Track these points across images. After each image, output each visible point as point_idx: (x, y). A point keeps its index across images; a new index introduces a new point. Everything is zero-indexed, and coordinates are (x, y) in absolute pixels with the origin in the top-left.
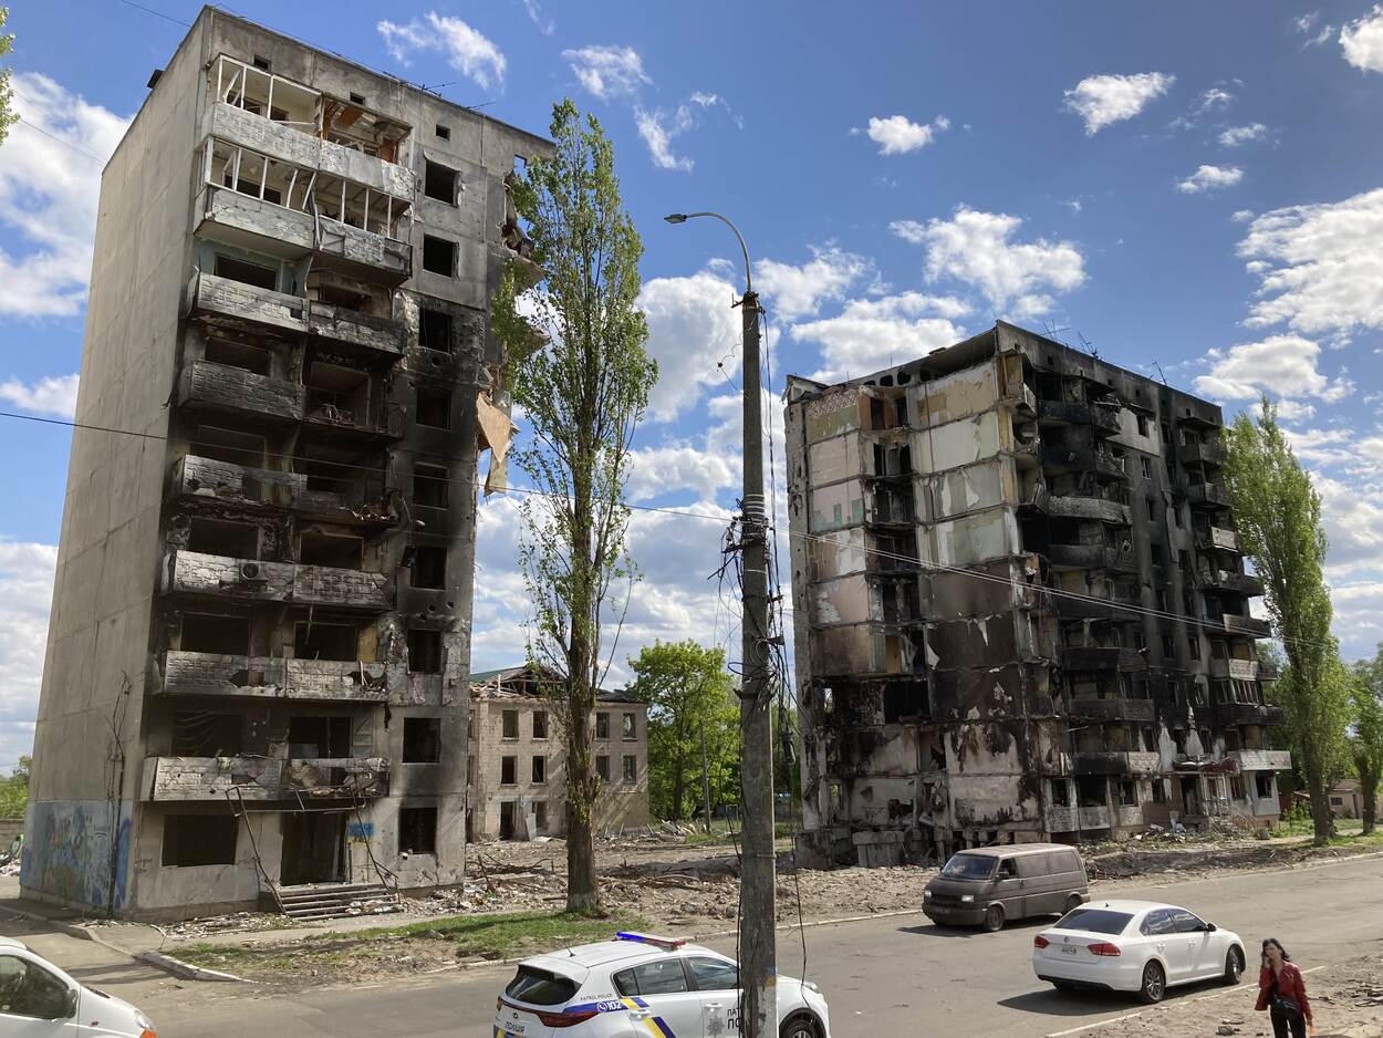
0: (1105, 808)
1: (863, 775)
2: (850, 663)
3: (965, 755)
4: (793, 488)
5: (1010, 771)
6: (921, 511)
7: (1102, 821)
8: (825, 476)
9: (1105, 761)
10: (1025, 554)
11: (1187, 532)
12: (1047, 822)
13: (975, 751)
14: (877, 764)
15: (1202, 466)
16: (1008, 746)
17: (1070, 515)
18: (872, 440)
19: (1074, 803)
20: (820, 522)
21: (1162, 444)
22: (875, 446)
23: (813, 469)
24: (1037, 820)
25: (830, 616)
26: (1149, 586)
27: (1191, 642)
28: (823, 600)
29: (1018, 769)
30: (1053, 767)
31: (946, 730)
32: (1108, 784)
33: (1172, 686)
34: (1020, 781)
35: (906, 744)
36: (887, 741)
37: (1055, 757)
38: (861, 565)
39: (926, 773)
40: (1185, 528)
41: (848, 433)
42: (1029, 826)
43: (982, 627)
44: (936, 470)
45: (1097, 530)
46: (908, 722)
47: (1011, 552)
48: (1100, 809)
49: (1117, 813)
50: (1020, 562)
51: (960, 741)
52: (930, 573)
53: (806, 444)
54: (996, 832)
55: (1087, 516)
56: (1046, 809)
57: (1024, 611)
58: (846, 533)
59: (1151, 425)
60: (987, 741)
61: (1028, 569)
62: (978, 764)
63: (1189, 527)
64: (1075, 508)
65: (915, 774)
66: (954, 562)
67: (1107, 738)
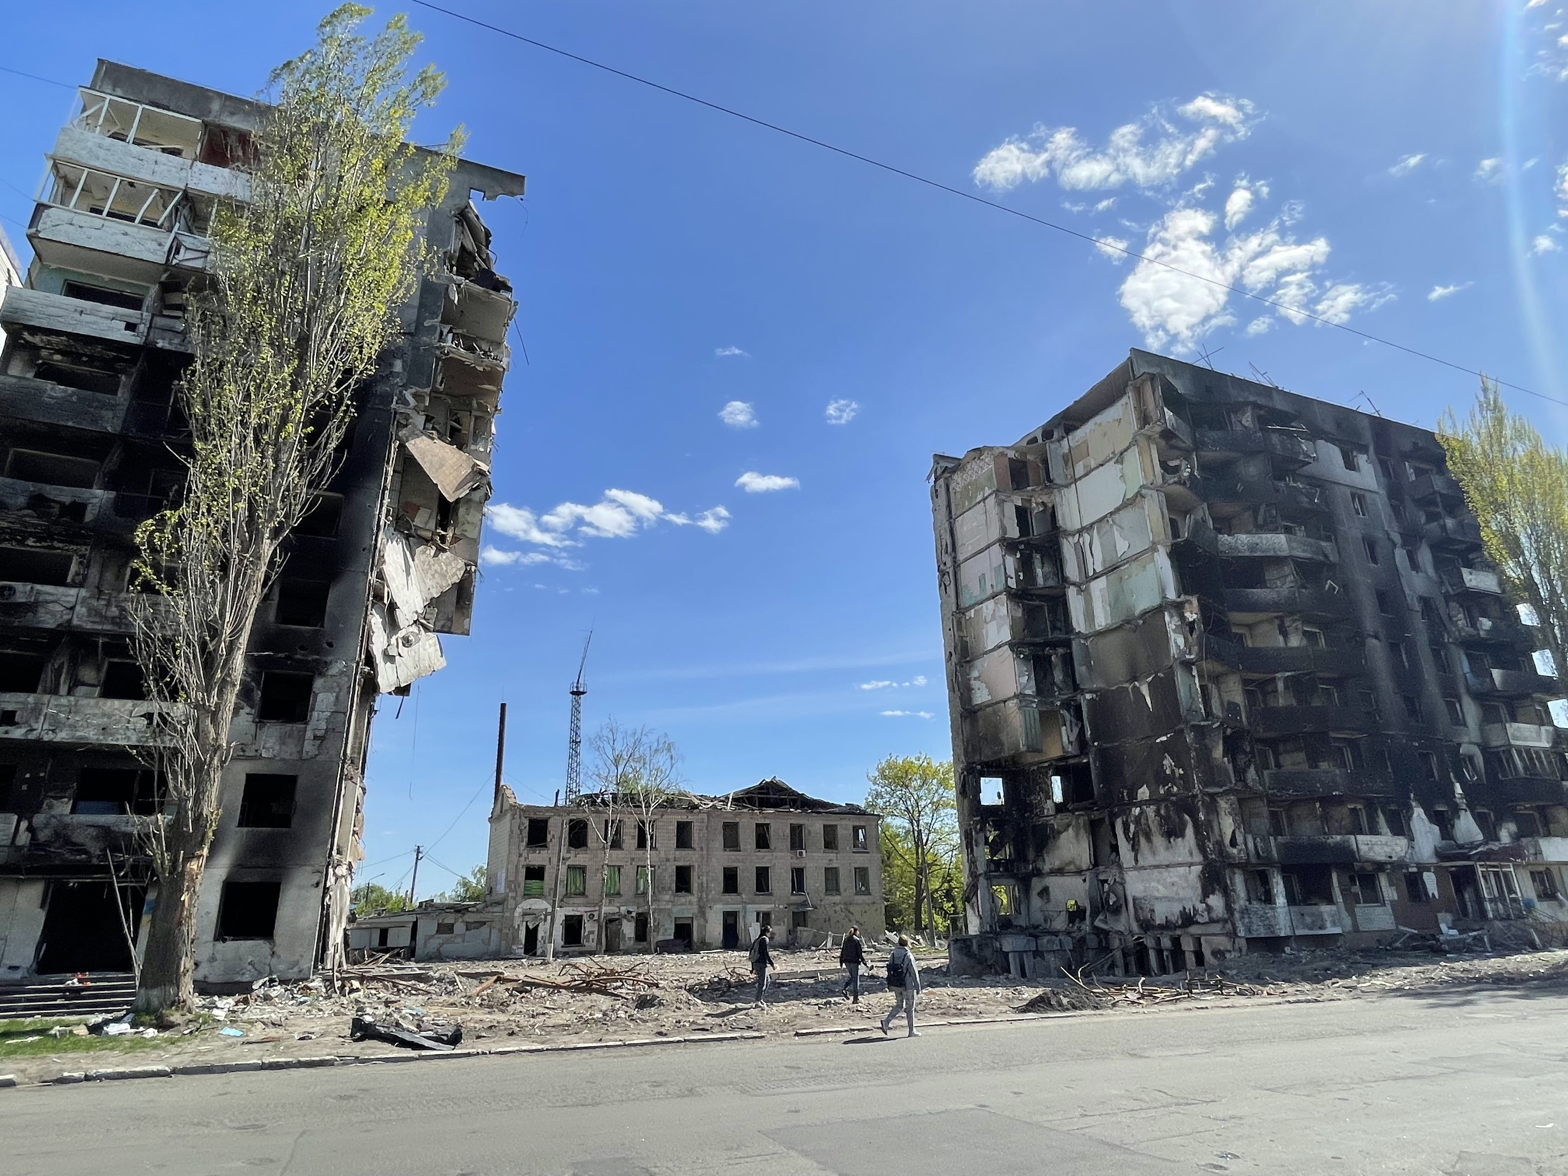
0: (1334, 908)
1: (1038, 873)
2: (1001, 744)
3: (1139, 845)
4: (942, 566)
5: (1189, 860)
6: (1072, 571)
7: (1328, 924)
8: (970, 548)
9: (1322, 847)
10: (1183, 598)
11: (1428, 577)
12: (1239, 924)
13: (1149, 839)
14: (1051, 861)
15: (1438, 499)
16: (1185, 829)
17: (1247, 554)
18: (1012, 501)
19: (1281, 900)
20: (967, 596)
21: (1382, 479)
22: (1017, 507)
23: (959, 543)
24: (1225, 921)
25: (981, 696)
26: (1376, 637)
27: (1451, 706)
28: (975, 679)
29: (1198, 858)
30: (1239, 853)
31: (1117, 816)
32: (1334, 876)
33: (1425, 757)
34: (1202, 871)
35: (1077, 835)
36: (1060, 833)
37: (1240, 839)
38: (1006, 635)
39: (1101, 868)
40: (1426, 572)
41: (987, 498)
42: (1216, 928)
43: (1145, 690)
44: (1084, 525)
45: (1287, 570)
46: (1077, 810)
47: (1164, 597)
48: (1325, 909)
49: (1352, 914)
50: (1178, 608)
51: (1132, 828)
52: (1086, 637)
53: (951, 518)
54: (1180, 936)
55: (1271, 553)
56: (1237, 907)
57: (1187, 665)
58: (991, 604)
59: (1362, 460)
60: (1161, 825)
61: (1187, 614)
62: (1154, 853)
63: (1431, 571)
64: (1253, 547)
65: (1088, 869)
66: (1109, 622)
67: (1325, 818)
